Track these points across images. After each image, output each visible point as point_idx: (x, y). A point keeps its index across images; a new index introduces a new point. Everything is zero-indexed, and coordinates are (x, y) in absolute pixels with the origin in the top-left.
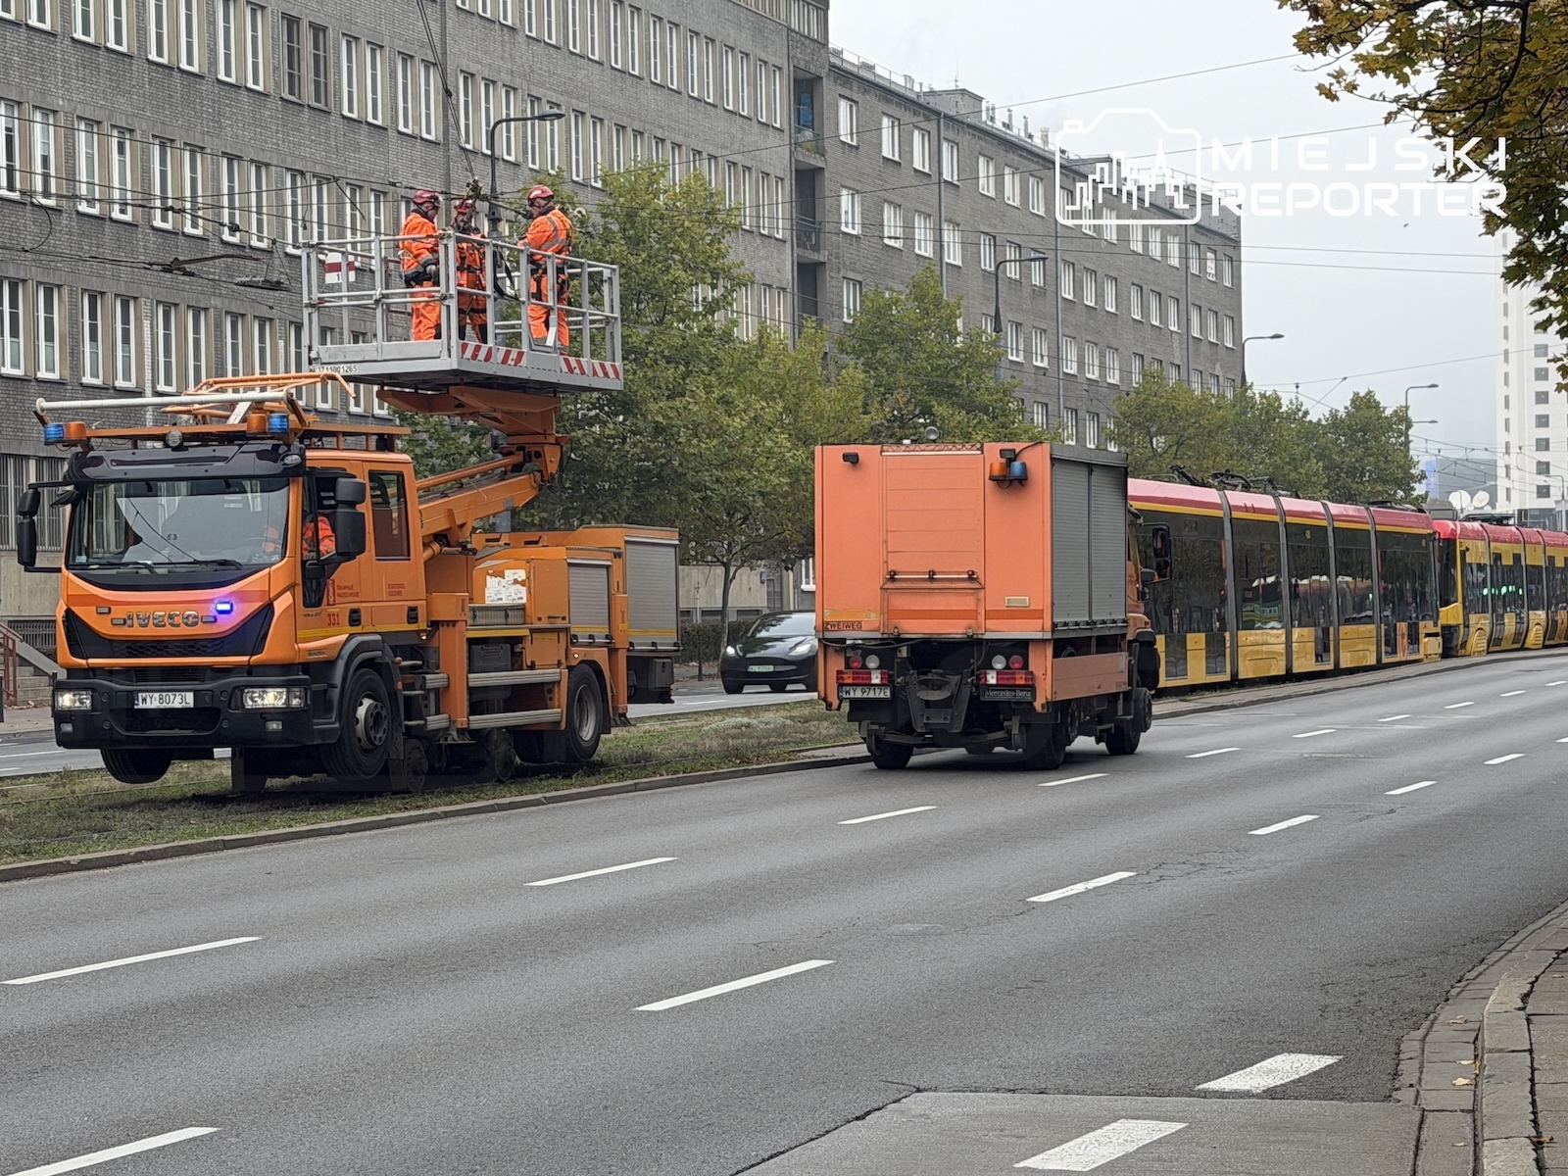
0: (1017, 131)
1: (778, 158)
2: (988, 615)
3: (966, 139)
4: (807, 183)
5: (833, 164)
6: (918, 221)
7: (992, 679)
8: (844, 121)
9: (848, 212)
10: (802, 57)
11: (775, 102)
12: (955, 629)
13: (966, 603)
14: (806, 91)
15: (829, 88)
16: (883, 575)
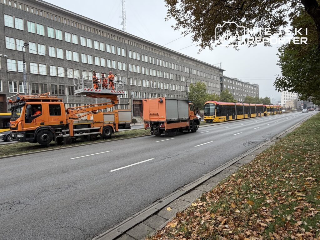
0: (241, 81)
1: (219, 82)
2: (160, 119)
3: (235, 81)
4: (221, 84)
5: (223, 83)
6: (231, 87)
7: (160, 126)
8: (225, 80)
9: (225, 86)
10: (221, 76)
11: (219, 79)
12: (156, 120)
13: (157, 117)
14: (221, 78)
15: (223, 78)
16: (149, 114)
